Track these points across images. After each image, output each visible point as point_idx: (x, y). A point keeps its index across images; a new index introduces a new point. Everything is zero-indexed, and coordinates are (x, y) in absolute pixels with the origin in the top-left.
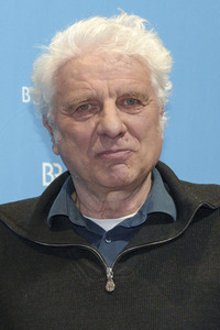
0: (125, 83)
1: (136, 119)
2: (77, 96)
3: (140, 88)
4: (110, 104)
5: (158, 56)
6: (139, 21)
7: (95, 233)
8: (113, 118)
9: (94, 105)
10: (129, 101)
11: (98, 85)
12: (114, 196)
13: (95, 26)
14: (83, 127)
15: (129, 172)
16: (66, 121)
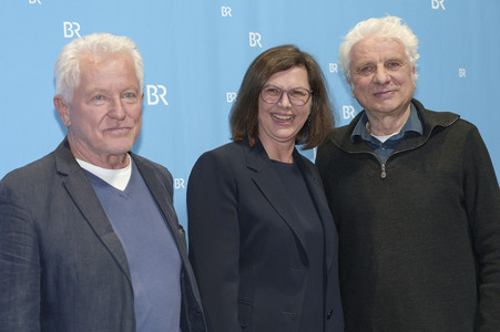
0: (390, 54)
1: (397, 74)
2: (362, 62)
3: (398, 56)
4: (380, 66)
5: (409, 38)
6: (397, 20)
7: (376, 144)
8: (383, 74)
9: (370, 67)
10: (392, 64)
11: (373, 56)
12: (388, 120)
13: (372, 23)
14: (366, 79)
15: (393, 102)
16: (356, 77)
